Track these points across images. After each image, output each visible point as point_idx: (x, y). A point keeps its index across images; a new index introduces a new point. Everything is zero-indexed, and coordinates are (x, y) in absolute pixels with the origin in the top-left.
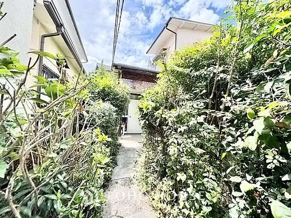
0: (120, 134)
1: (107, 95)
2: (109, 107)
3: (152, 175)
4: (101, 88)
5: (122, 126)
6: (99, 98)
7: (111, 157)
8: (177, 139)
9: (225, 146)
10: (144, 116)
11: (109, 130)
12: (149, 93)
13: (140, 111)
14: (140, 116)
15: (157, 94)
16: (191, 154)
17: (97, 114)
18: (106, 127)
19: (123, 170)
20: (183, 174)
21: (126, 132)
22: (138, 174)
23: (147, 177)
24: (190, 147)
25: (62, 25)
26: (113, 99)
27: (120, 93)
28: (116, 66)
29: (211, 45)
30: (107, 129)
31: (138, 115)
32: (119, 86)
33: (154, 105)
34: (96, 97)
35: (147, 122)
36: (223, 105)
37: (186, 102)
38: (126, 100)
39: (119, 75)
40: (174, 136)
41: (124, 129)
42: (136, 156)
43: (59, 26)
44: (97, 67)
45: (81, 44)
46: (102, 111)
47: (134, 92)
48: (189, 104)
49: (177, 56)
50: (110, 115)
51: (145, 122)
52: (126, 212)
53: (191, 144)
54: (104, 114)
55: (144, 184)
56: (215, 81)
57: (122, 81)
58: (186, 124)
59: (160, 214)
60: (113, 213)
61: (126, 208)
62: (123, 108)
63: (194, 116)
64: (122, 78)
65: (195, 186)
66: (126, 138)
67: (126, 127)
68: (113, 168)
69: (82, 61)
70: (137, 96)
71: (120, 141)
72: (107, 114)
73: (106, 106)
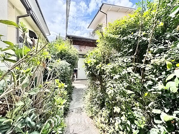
0: (73, 80)
1: (64, 55)
2: (65, 63)
3: (95, 106)
4: (60, 51)
5: (74, 75)
6: (59, 58)
7: (68, 96)
8: (112, 84)
9: (147, 88)
10: (89, 69)
11: (66, 78)
12: (92, 53)
13: (86, 65)
14: (86, 68)
15: (97, 53)
16: (123, 94)
17: (58, 68)
18: (64, 76)
19: (76, 103)
20: (118, 107)
21: (77, 79)
22: (86, 105)
23: (92, 107)
24: (122, 90)
25: (30, 9)
26: (68, 58)
27: (72, 54)
28: (68, 37)
29: (135, 18)
30: (65, 77)
31: (85, 68)
32: (71, 50)
33: (95, 61)
34: (56, 57)
35: (91, 73)
36: (144, 59)
37: (118, 58)
38: (76, 58)
39: (71, 43)
40: (110, 82)
41: (75, 77)
42: (84, 93)
43: (28, 9)
44: (57, 38)
45: (45, 23)
46: (61, 66)
47: (81, 53)
48: (120, 59)
49: (110, 27)
50: (66, 68)
51: (89, 72)
52: (79, 131)
53: (123, 87)
54: (62, 68)
55: (90, 111)
56: (138, 43)
57: (73, 46)
58: (118, 74)
59: (101, 131)
60: (71, 132)
61: (79, 128)
62: (74, 64)
63: (124, 68)
64: (73, 44)
65: (127, 116)
66: (77, 82)
67: (77, 76)
68: (70, 102)
69: (47, 34)
70: (83, 56)
71: (73, 85)
72: (64, 68)
73: (63, 63)
